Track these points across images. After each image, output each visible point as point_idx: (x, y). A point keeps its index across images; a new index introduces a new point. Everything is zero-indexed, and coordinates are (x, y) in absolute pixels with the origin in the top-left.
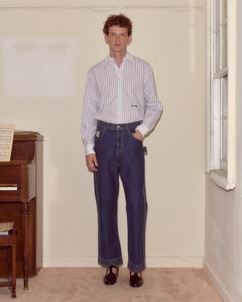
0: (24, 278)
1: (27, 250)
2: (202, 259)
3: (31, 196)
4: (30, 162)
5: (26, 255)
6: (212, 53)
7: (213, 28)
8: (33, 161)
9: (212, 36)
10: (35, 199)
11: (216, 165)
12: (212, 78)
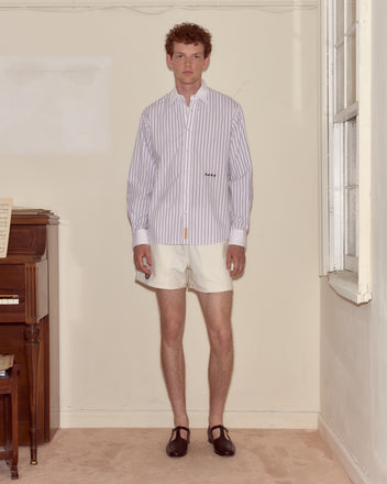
0: (31, 445)
1: (36, 400)
2: (316, 415)
3: (42, 314)
4: (39, 259)
5: (33, 409)
6: (330, 81)
7: (332, 39)
8: (44, 257)
9: (330, 54)
10: (46, 319)
11: (337, 262)
12: (331, 120)
